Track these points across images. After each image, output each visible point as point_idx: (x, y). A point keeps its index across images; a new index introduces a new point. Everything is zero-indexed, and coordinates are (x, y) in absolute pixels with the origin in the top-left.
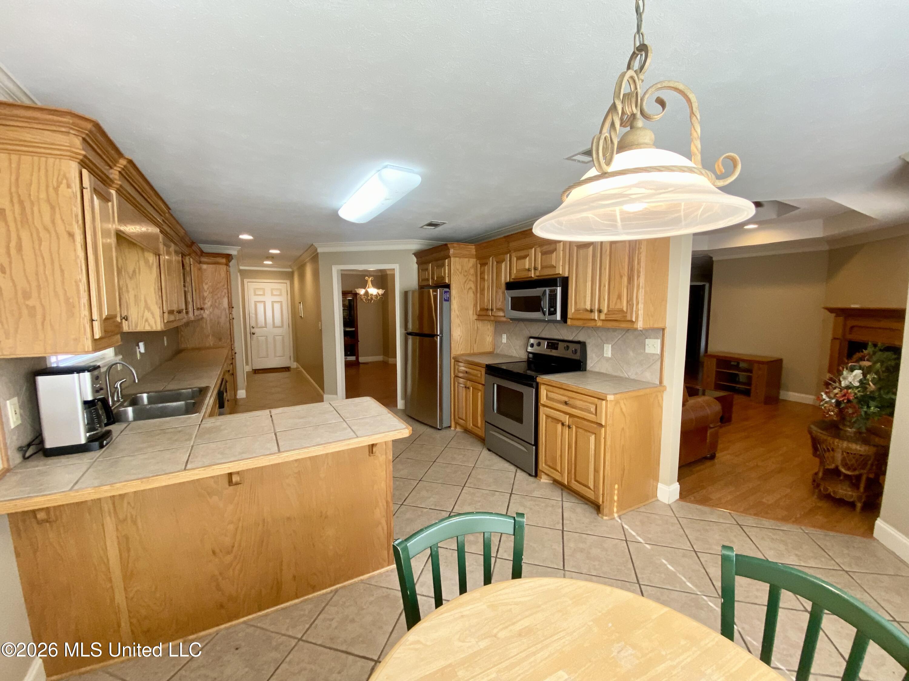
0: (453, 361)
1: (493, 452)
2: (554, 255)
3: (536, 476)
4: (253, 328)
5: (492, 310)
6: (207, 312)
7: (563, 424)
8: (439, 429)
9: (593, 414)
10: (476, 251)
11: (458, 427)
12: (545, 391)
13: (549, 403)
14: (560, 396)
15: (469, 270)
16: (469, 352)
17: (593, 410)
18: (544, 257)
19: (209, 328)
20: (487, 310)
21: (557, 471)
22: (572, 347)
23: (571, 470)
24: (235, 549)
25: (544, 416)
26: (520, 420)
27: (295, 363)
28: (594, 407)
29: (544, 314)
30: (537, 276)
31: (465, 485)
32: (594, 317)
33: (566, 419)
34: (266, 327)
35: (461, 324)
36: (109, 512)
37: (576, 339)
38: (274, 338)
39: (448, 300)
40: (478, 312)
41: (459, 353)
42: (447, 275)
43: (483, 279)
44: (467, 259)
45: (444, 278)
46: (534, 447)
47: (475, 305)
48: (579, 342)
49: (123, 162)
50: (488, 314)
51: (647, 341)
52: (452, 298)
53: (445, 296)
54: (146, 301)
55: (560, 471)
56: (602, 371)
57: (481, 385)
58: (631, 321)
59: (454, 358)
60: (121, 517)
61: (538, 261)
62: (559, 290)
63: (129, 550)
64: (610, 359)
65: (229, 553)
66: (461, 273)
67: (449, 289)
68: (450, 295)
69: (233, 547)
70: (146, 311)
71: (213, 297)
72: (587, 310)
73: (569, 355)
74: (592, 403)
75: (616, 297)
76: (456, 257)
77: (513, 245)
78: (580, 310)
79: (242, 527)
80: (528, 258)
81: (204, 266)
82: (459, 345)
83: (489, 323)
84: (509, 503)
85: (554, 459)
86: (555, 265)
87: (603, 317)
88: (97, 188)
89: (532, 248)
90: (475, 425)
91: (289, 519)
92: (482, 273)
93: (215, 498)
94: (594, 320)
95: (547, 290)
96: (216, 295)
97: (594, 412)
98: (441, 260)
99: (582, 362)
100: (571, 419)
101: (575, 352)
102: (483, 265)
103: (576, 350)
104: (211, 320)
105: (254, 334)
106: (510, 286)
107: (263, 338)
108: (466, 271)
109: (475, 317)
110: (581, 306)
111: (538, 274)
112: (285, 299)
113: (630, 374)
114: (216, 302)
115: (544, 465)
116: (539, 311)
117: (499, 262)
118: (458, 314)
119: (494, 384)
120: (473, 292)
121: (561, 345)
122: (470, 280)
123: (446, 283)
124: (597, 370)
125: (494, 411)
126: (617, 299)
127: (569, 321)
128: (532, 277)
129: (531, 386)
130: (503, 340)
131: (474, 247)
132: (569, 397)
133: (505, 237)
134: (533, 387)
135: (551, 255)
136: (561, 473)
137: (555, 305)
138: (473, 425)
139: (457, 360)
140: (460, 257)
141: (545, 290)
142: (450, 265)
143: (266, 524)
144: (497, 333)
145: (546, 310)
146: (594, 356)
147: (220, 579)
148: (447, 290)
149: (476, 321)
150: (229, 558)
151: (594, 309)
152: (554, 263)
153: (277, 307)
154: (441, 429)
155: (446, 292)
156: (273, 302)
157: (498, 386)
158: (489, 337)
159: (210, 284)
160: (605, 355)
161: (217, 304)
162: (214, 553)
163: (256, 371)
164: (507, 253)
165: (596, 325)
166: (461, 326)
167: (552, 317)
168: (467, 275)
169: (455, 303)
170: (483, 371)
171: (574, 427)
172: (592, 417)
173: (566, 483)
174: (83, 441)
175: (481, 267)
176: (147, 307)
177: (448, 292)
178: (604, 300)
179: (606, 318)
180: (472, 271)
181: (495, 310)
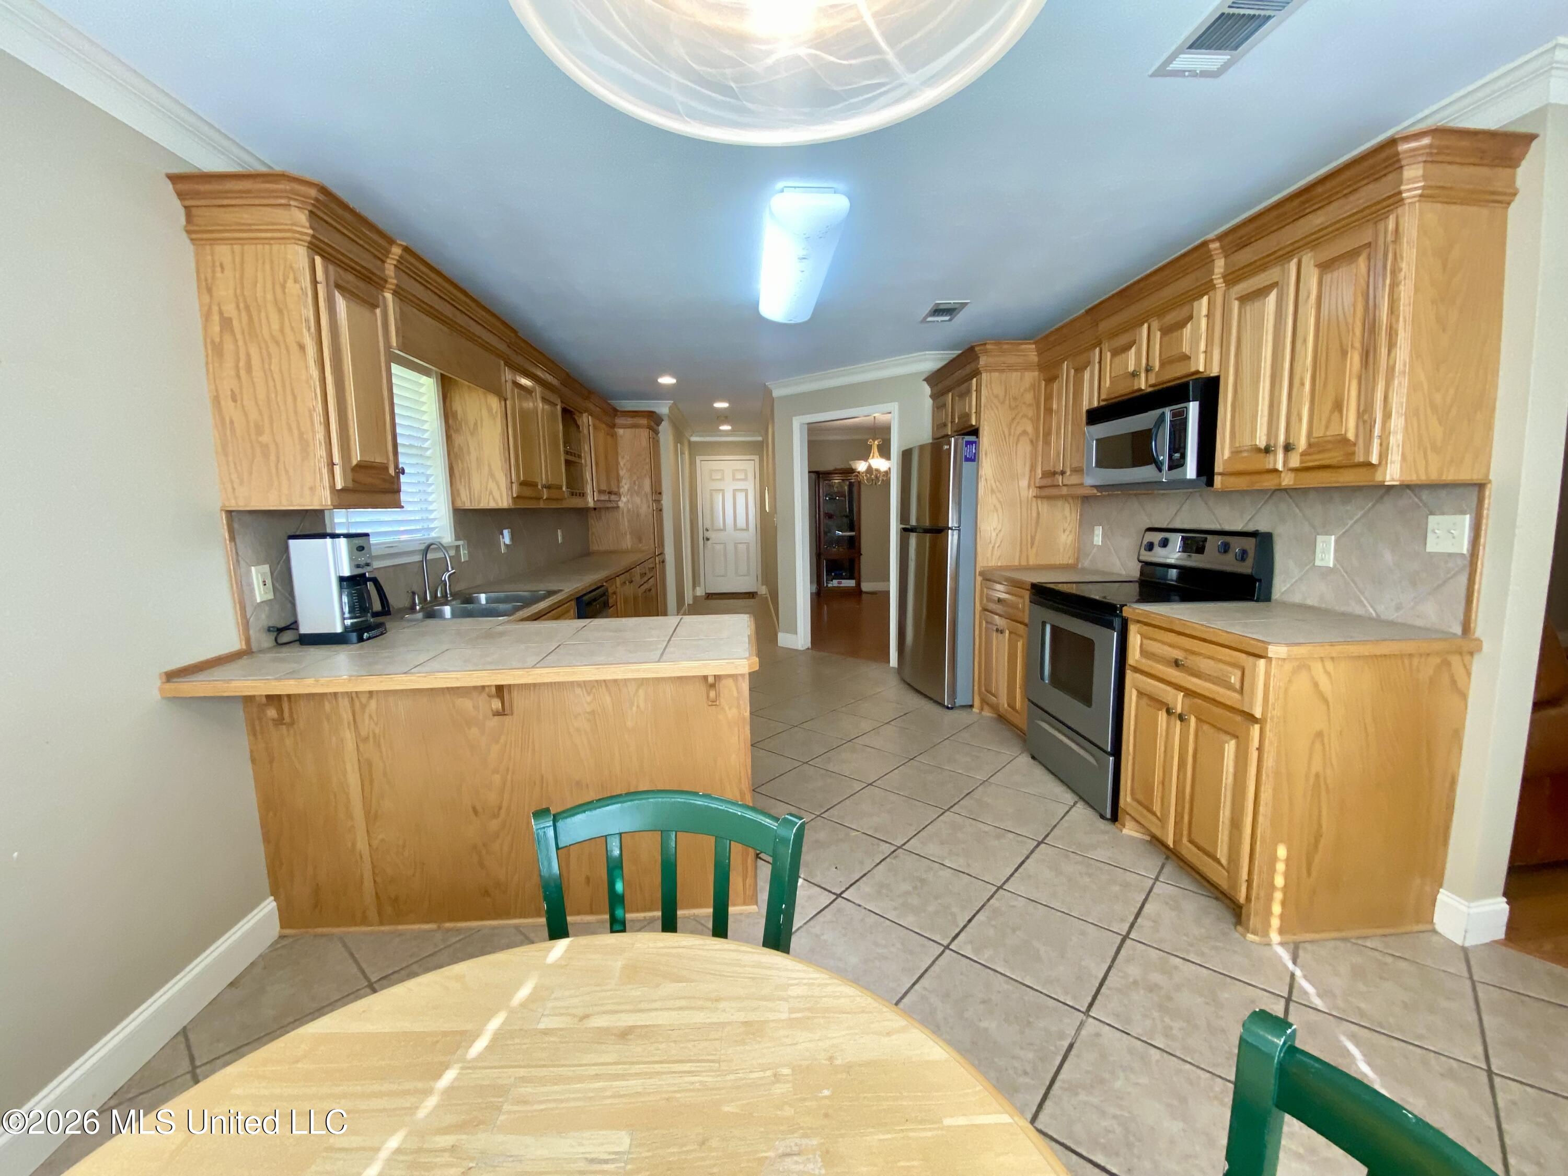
0: (979, 579)
1: (1040, 763)
2: (1188, 330)
3: (1114, 818)
4: (707, 530)
5: (1063, 473)
6: (624, 499)
7: (1169, 712)
8: (948, 708)
9: (1235, 690)
10: (1039, 355)
11: (986, 707)
12: (1139, 637)
13: (1146, 664)
14: (1166, 648)
15: (1022, 395)
16: (1016, 563)
17: (1234, 679)
18: (1166, 339)
19: (626, 524)
20: (1054, 473)
21: (1154, 814)
22: (1237, 545)
23: (1182, 817)
24: (503, 811)
25: (1134, 693)
26: (1087, 700)
27: (764, 587)
28: (1239, 673)
29: (1160, 470)
30: (1151, 386)
31: (949, 808)
32: (1275, 463)
33: (1178, 701)
34: (724, 529)
35: (998, 506)
36: (349, 724)
37: (1251, 528)
38: (736, 548)
39: (973, 459)
40: (1037, 481)
41: (993, 563)
42: (974, 410)
43: (1049, 411)
44: (1019, 374)
45: (968, 416)
46: (1111, 758)
47: (1033, 468)
48: (1254, 534)
49: (396, 251)
50: (1056, 483)
51: (1433, 520)
52: (982, 455)
53: (966, 452)
54: (489, 466)
55: (1159, 814)
56: (1309, 602)
57: (1022, 626)
58: (1369, 465)
59: (981, 574)
60: (363, 733)
61: (1155, 351)
62: (1193, 409)
63: (372, 782)
64: (1329, 571)
65: (495, 816)
66: (1003, 403)
67: (977, 437)
68: (977, 449)
69: (500, 808)
70: (490, 481)
71: (630, 477)
72: (1259, 450)
73: (1228, 564)
74: (1234, 665)
75: (1329, 405)
76: (990, 371)
77: (1104, 326)
78: (1241, 452)
79: (512, 781)
80: (1133, 349)
81: (621, 431)
82: (993, 547)
83: (1067, 505)
84: (1027, 858)
85: (1149, 790)
86: (1188, 353)
87: (1295, 461)
88: (340, 282)
89: (1142, 324)
90: (1012, 706)
91: (578, 784)
92: (1049, 398)
93: (474, 731)
94: (1276, 471)
95: (1168, 412)
96: (635, 473)
97: (1238, 686)
98: (963, 383)
99: (1260, 581)
100: (1187, 701)
101: (1244, 555)
102: (1051, 379)
103: (1244, 553)
104: (629, 511)
105: (708, 539)
106: (1095, 416)
107: (722, 546)
108: (1015, 399)
109: (1032, 492)
110: (1247, 442)
111: (1152, 381)
112: (751, 486)
113: (1381, 608)
114: (635, 483)
115: (1129, 799)
116: (1151, 464)
117: (1079, 370)
118: (994, 487)
119: (1044, 624)
120: (1032, 441)
121: (1213, 543)
122: (1025, 416)
123: (972, 426)
124: (1297, 598)
125: (1042, 678)
126: (1332, 412)
127: (1218, 480)
128: (1141, 390)
129: (1110, 626)
130: (1096, 538)
131: (1034, 346)
132: (1186, 650)
133: (1089, 311)
134: (1114, 629)
135: (1179, 332)
136: (1163, 821)
137: (1182, 445)
138: (1009, 705)
139: (988, 578)
140: (1002, 371)
141: (1163, 413)
142: (978, 391)
143: (544, 785)
144: (1085, 526)
145: (1164, 458)
146: (1291, 563)
147: (484, 852)
148: (972, 438)
149: (1034, 499)
150: (494, 825)
151: (1275, 446)
152: (1186, 349)
153: (741, 498)
154: (952, 708)
155: (968, 443)
156: (735, 491)
157: (1054, 629)
158: (1067, 533)
159: (628, 458)
160: (1318, 563)
161: (636, 488)
162: (475, 811)
163: (709, 596)
164: (1094, 347)
165: (1280, 484)
166: (1000, 510)
167: (1176, 473)
168: (1017, 406)
169: (988, 466)
170: (1027, 595)
171: (1193, 720)
172: (1231, 697)
173: (1171, 846)
174: (339, 629)
175: (1046, 386)
176: (492, 475)
177: (975, 442)
178: (1300, 420)
179: (1301, 462)
180: (1029, 397)
181: (1068, 473)
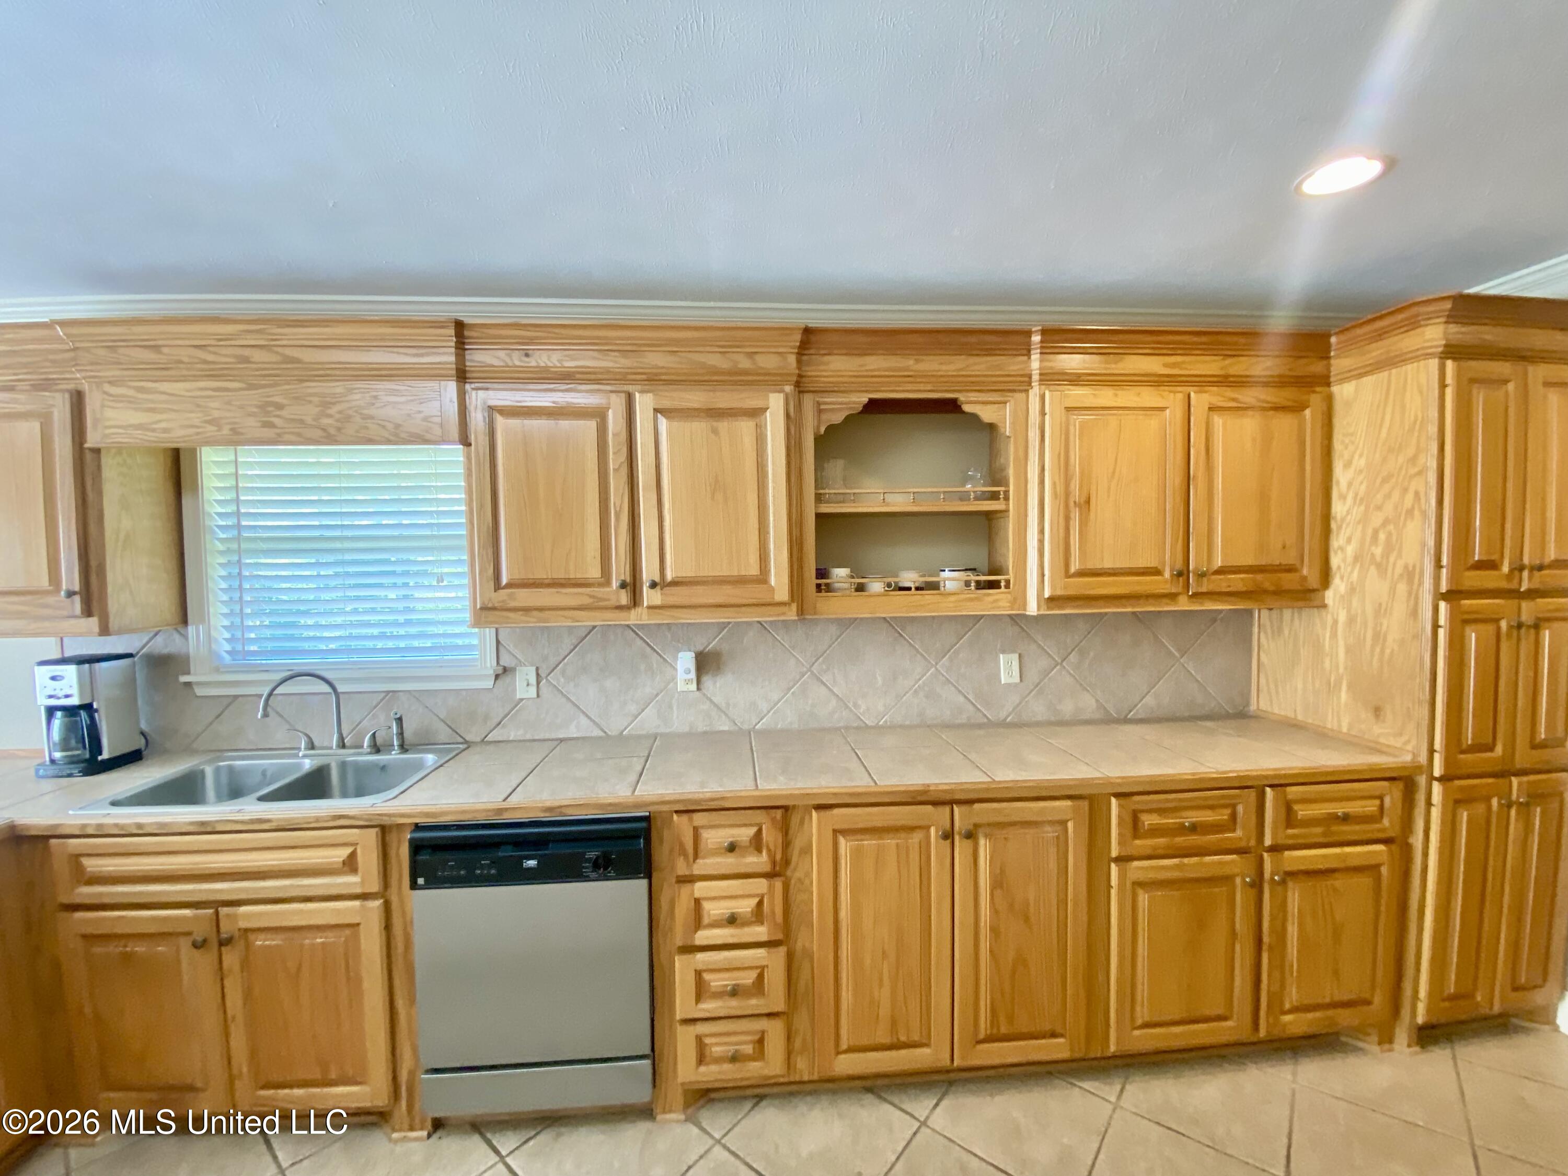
71: (1364, 520)
81: (1346, 392)
96: (1379, 508)
159: (1362, 462)
161: (1378, 551)
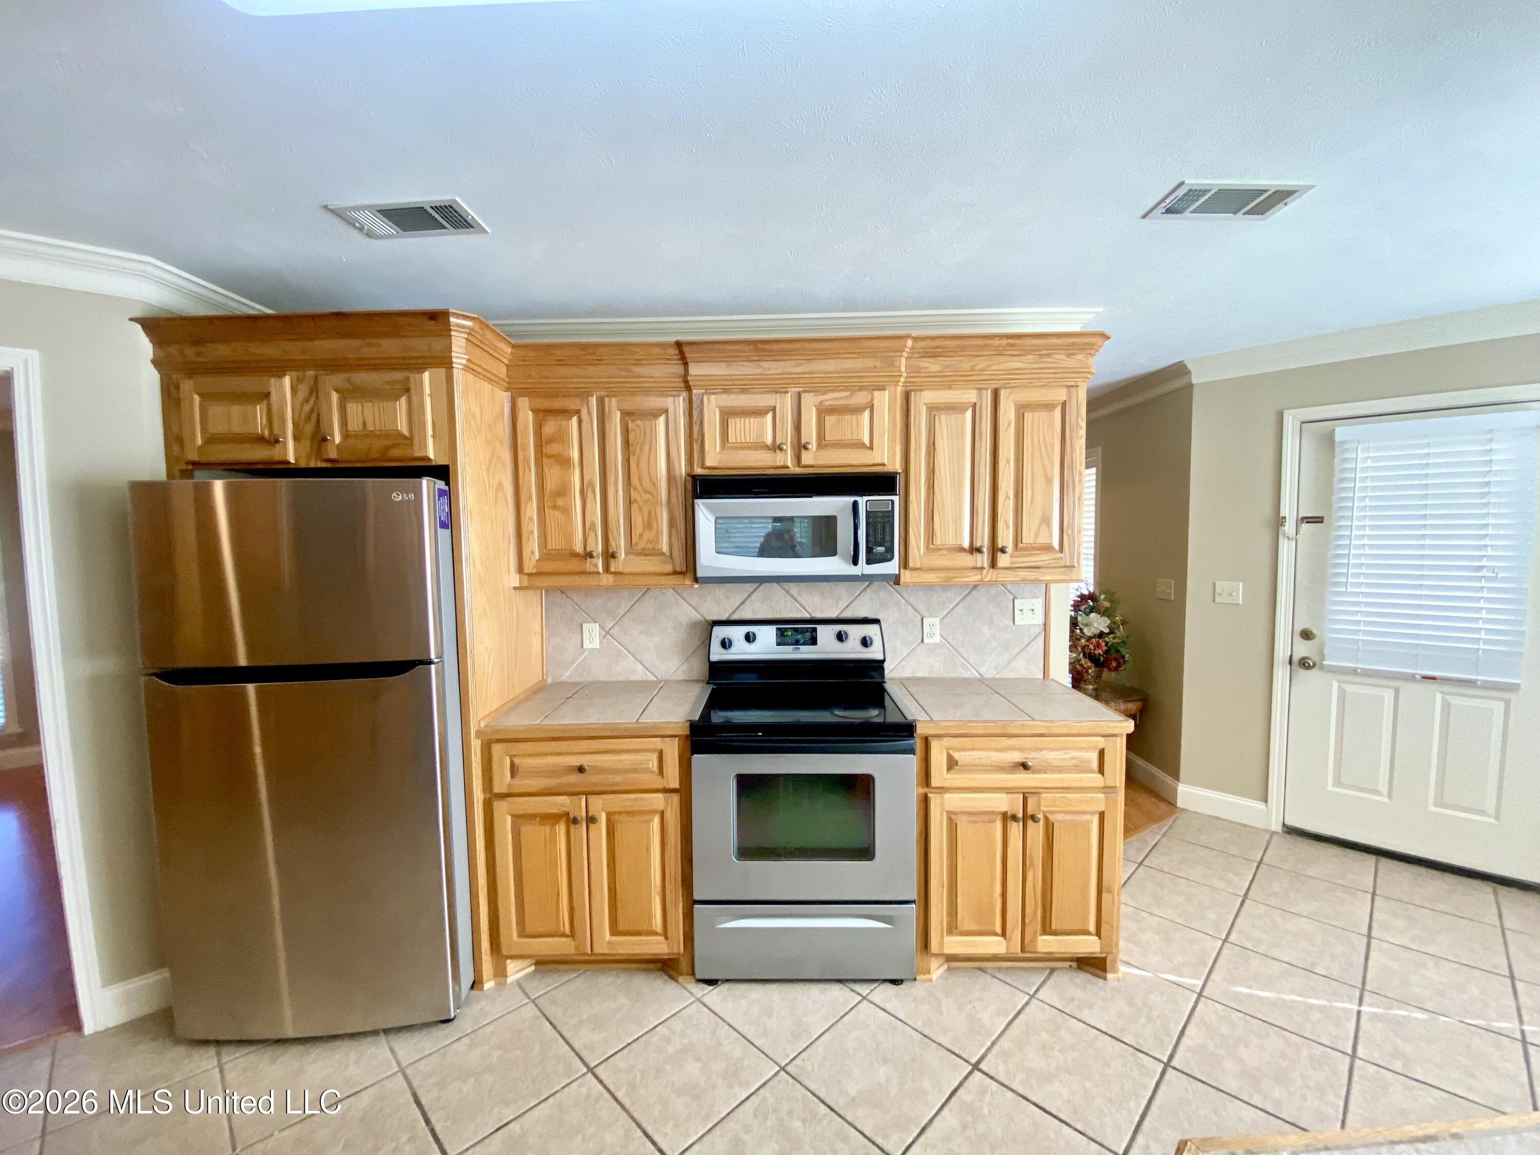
1: (734, 981)
3: (918, 974)
8: (447, 1020)
9: (1093, 772)
10: (512, 366)
12: (945, 753)
13: (952, 779)
16: (507, 700)
17: (1093, 762)
20: (586, 555)
21: (992, 933)
22: (857, 632)
25: (945, 817)
26: (863, 851)
28: (1095, 755)
29: (853, 563)
30: (806, 466)
32: (983, 562)
39: (448, 523)
41: (488, 709)
42: (430, 432)
43: (555, 458)
45: (405, 439)
46: (914, 906)
47: (515, 542)
51: (1019, 603)
53: (441, 508)
56: (920, 674)
59: (482, 733)
61: (810, 428)
64: (938, 646)
67: (448, 483)
68: (455, 505)
73: (847, 651)
74: (1090, 749)
75: (1037, 520)
77: (707, 371)
78: (940, 549)
80: (769, 416)
85: (984, 912)
86: (866, 441)
89: (783, 392)
90: (628, 931)
92: (552, 440)
94: (982, 569)
95: (862, 501)
97: (1096, 766)
101: (868, 642)
102: (553, 412)
103: (868, 639)
109: (516, 580)
110: (951, 541)
111: (809, 461)
113: (983, 670)
115: (948, 937)
117: (634, 416)
120: (506, 500)
121: (825, 634)
123: (426, 460)
124: (906, 673)
126: (1040, 525)
127: (906, 575)
128: (787, 468)
130: (587, 641)
131: (511, 350)
132: (1027, 750)
134: (911, 752)
136: (1006, 934)
137: (888, 539)
138: (615, 934)
139: (500, 739)
140: (474, 375)
141: (855, 502)
144: (566, 622)
146: (900, 641)
148: (443, 485)
149: (518, 592)
152: (864, 437)
154: (454, 1017)
155: (441, 494)
157: (744, 781)
158: (536, 637)
160: (926, 641)
164: (672, 394)
167: (879, 568)
175: (539, 419)
177: (448, 494)
179: (1011, 563)
180: (500, 430)
181: (622, 555)
